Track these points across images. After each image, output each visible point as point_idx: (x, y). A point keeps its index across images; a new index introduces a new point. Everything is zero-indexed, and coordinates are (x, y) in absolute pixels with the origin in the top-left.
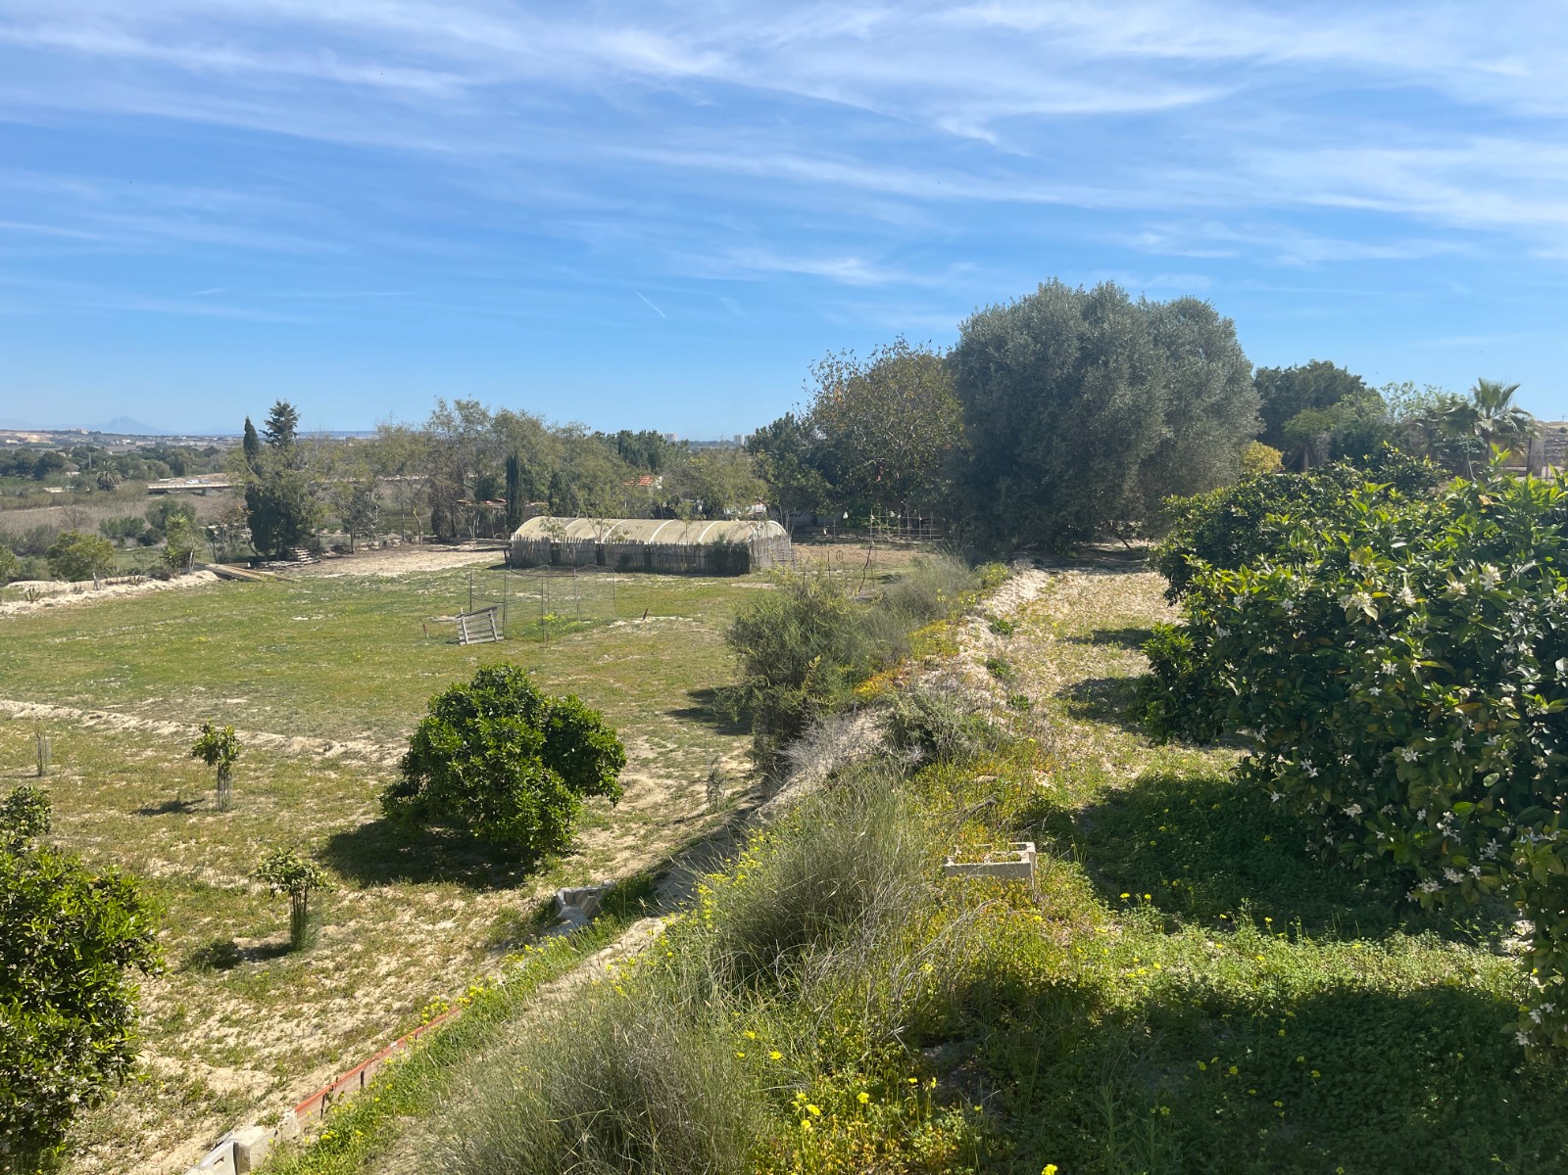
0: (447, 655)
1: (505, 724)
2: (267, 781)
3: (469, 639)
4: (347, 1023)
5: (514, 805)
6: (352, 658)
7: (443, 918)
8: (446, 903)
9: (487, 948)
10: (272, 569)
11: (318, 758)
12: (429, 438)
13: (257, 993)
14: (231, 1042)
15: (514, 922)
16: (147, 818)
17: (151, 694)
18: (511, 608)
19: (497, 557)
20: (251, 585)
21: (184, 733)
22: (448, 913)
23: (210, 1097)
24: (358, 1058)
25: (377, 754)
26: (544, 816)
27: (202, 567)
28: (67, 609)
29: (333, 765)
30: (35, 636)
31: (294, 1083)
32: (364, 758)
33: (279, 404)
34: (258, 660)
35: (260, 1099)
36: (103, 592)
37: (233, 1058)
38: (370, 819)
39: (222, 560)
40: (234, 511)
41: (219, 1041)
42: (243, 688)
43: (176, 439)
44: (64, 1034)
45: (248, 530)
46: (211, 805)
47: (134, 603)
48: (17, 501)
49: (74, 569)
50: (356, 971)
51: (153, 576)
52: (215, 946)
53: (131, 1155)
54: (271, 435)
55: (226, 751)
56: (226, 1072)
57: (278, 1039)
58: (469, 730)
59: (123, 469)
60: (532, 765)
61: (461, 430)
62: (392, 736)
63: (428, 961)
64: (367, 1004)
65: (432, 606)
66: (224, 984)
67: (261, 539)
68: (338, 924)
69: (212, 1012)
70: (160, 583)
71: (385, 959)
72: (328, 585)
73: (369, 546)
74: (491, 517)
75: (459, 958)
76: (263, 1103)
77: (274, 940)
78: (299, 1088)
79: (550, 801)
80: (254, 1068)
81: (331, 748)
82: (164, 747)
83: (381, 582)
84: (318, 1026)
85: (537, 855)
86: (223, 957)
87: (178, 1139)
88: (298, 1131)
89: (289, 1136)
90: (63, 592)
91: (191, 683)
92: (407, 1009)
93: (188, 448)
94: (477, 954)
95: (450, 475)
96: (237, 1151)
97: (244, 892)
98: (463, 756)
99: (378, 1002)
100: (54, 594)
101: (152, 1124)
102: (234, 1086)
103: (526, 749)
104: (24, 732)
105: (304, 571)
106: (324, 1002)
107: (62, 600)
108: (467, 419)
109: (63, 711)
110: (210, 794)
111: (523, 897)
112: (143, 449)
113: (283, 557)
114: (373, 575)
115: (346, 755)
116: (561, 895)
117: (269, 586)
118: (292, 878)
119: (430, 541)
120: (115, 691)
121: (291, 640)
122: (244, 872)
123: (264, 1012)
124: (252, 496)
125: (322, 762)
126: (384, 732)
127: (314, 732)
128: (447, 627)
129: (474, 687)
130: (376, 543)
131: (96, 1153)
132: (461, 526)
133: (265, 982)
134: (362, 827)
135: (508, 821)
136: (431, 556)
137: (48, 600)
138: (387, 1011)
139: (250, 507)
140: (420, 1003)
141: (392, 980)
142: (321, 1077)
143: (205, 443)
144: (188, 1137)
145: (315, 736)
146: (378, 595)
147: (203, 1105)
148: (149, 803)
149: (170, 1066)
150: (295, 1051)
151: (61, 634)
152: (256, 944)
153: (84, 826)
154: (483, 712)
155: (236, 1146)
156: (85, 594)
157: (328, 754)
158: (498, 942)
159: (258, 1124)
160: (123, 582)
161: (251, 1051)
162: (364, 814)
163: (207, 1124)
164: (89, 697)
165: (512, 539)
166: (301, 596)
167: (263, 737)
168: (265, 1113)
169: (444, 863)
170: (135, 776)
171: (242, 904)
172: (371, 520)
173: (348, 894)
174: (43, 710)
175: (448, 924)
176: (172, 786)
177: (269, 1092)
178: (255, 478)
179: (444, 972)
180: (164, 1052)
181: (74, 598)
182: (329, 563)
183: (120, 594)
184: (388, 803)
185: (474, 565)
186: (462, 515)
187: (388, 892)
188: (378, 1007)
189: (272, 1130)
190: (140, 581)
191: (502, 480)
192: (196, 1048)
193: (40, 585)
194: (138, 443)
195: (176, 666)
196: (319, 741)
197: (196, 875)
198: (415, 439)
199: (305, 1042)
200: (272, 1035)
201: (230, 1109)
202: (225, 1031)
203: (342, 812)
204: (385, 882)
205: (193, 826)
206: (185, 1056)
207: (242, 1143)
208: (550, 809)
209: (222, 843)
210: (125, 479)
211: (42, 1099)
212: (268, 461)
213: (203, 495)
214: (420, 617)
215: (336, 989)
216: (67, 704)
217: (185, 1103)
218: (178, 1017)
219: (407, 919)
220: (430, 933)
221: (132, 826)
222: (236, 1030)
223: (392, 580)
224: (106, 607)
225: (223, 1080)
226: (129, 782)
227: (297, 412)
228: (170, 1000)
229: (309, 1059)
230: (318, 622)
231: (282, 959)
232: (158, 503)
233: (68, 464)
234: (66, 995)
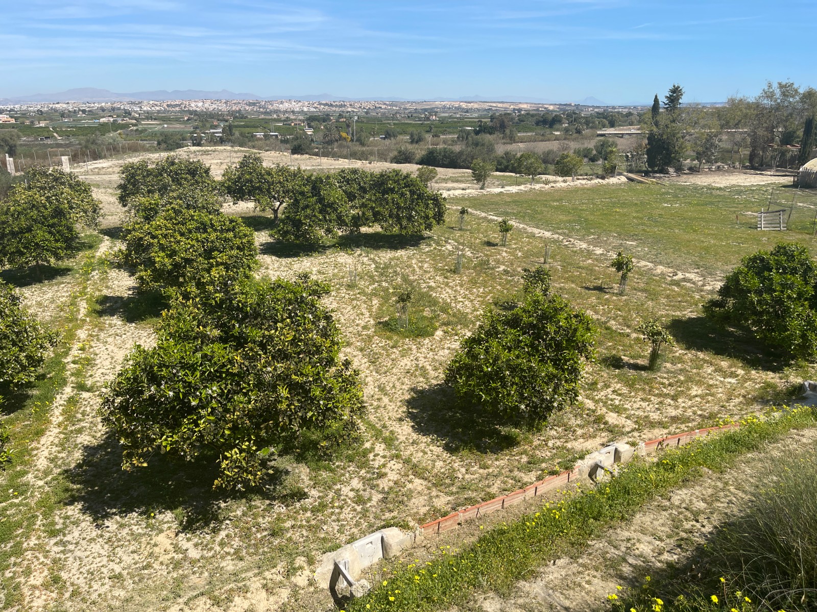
0: (748, 234)
1: (790, 279)
2: (642, 285)
3: (763, 226)
4: (673, 413)
5: (785, 326)
6: (692, 229)
7: (730, 377)
8: (733, 369)
9: (755, 400)
10: (654, 177)
11: (670, 279)
12: (757, 105)
13: (631, 385)
14: (617, 402)
15: (773, 391)
16: (587, 291)
17: (593, 234)
18: (793, 212)
19: (789, 180)
20: (643, 185)
21: (606, 255)
22: (733, 375)
23: (606, 423)
24: (678, 431)
25: (701, 283)
26: (804, 336)
27: (620, 174)
28: (560, 190)
29: (677, 283)
30: (546, 201)
31: (645, 431)
32: (694, 283)
33: (674, 86)
34: (643, 224)
35: (629, 433)
36: (576, 183)
37: (618, 410)
38: (694, 315)
39: (630, 171)
40: (640, 146)
41: (612, 400)
42: (633, 237)
43: (614, 108)
44: (555, 376)
45: (646, 156)
46: (615, 291)
47: (588, 189)
48: (541, 138)
49: (565, 170)
50: (679, 389)
51: (597, 177)
52: (613, 357)
53: (570, 436)
54: (666, 104)
55: (627, 267)
56: (615, 415)
57: (638, 409)
58: (765, 279)
59: (587, 123)
60: (802, 306)
61: (779, 101)
62: (711, 274)
63: (719, 396)
64: (683, 407)
65: (742, 206)
66: (616, 375)
67: (651, 162)
68: (672, 364)
69: (609, 386)
70: (600, 181)
71: (695, 388)
72: (683, 189)
73: (709, 169)
74: (788, 155)
75: (737, 400)
76: (630, 435)
77: (640, 362)
78: (647, 434)
79: (810, 329)
80: (626, 418)
81: (676, 275)
82: (597, 260)
83: (713, 189)
84: (658, 409)
85: (793, 357)
86: (615, 363)
87: (590, 437)
88: (644, 454)
89: (640, 454)
90: (558, 181)
91: (611, 231)
92: (705, 416)
93: (618, 112)
94: (750, 401)
95: (767, 128)
96: (616, 450)
97: (628, 336)
98: (759, 292)
99: (690, 407)
100: (555, 182)
101: (579, 426)
102: (616, 422)
103: (800, 295)
104: (540, 243)
105: (672, 180)
106: (662, 399)
107: (558, 185)
108: (784, 94)
109: (556, 236)
110: (616, 286)
111: (781, 378)
112: (597, 113)
113: (661, 172)
114: (709, 185)
115: (684, 280)
116: (806, 383)
117: (652, 186)
118: (654, 335)
119: (746, 168)
120: (577, 230)
121: (661, 216)
122: (628, 327)
123: (633, 394)
124: (651, 138)
125: (671, 281)
126: (707, 271)
127: (668, 265)
128: (751, 218)
129: (772, 254)
130: (714, 167)
131: (556, 430)
132: (767, 160)
133: (634, 380)
134: (689, 318)
135: (780, 334)
136: (745, 176)
137: (552, 184)
138: (694, 413)
139: (649, 144)
140: (712, 416)
141: (698, 399)
142: (659, 433)
143: (627, 110)
144: (594, 437)
145: (669, 267)
146: (711, 195)
147: (602, 426)
148: (588, 284)
149: (590, 404)
150: (646, 417)
151: (557, 201)
152: (632, 361)
153: (561, 289)
154: (776, 269)
155: (616, 449)
156: (568, 183)
157: (675, 278)
158: (762, 398)
159: (627, 443)
160: (584, 179)
161: (626, 409)
162: (691, 312)
163: (603, 434)
164: (566, 231)
165: (801, 170)
166: (668, 193)
167: (643, 263)
168: (630, 440)
169: (734, 348)
170: (584, 271)
171: (627, 341)
172: (713, 153)
173: (679, 351)
174: (548, 234)
175: (733, 381)
176: (599, 279)
177: (633, 431)
178: (655, 129)
179: (727, 404)
180: (588, 397)
181: (563, 185)
182: (685, 176)
183: (582, 185)
184: (706, 309)
185: (772, 184)
186: (769, 154)
187: (701, 355)
188: (689, 410)
189: (633, 448)
190: (592, 179)
191: (800, 133)
192: (600, 400)
193: (551, 178)
194: (596, 110)
195: (604, 222)
196: (671, 270)
197: (607, 322)
198: (749, 106)
199: (651, 414)
200: (636, 406)
201: (615, 432)
202: (614, 396)
203: (679, 308)
204: (700, 349)
205: (607, 299)
206: (597, 402)
207: (619, 449)
208: (809, 333)
209: (620, 310)
210: (587, 128)
211: (543, 400)
212: (663, 119)
213: (622, 137)
214: (735, 212)
215: (668, 394)
216: (557, 233)
217: (595, 422)
218: (595, 383)
219: (709, 371)
220: (721, 382)
221: (580, 294)
222: (619, 398)
223: (720, 189)
224: (576, 190)
225: (612, 418)
226: (581, 273)
227: (683, 91)
228: (592, 375)
229: (652, 423)
230: (675, 208)
231: (643, 372)
232: (600, 141)
233: (564, 120)
234: (556, 360)
